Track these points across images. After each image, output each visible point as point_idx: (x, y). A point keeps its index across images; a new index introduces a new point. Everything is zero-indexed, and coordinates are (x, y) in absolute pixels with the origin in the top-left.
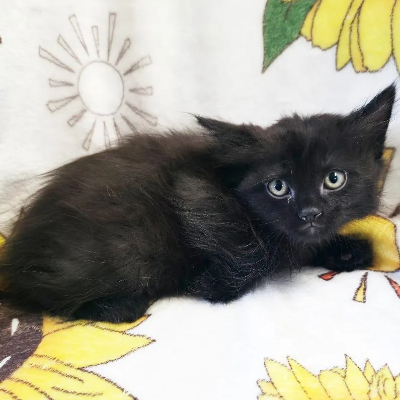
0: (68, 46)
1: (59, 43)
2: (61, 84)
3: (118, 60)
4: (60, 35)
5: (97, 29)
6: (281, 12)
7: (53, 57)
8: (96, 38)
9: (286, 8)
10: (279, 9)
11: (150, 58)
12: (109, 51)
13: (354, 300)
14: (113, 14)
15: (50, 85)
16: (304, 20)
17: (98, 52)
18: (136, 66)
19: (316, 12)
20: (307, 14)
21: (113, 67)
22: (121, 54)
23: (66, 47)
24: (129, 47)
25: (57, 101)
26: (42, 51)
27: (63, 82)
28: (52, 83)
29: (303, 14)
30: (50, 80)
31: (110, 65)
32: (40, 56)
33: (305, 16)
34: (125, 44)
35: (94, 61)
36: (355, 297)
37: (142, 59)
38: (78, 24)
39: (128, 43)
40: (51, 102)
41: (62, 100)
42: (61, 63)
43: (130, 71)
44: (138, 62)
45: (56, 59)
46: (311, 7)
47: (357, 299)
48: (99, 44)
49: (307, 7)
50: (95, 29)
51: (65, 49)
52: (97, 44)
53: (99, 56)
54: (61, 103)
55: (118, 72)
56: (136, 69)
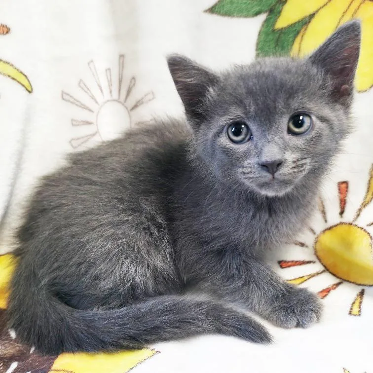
0: (88, 89)
1: (80, 87)
2: (82, 123)
3: (126, 98)
4: (81, 80)
5: (110, 72)
6: (273, 39)
7: (75, 100)
8: (109, 79)
9: (277, 35)
10: (271, 37)
11: (153, 93)
12: (120, 90)
13: (350, 314)
14: (122, 56)
15: (72, 124)
16: (292, 45)
17: (111, 92)
18: (140, 102)
19: (302, 36)
20: (294, 40)
21: (123, 104)
22: (129, 92)
23: (86, 89)
24: (134, 85)
25: (78, 139)
26: (64, 95)
27: (83, 122)
28: (74, 123)
29: (291, 39)
30: (72, 120)
31: (120, 102)
32: (63, 99)
33: (293, 41)
34: (131, 82)
35: (108, 101)
36: (351, 312)
37: (146, 95)
38: (95, 69)
39: (133, 81)
40: (73, 139)
41: (83, 138)
42: (82, 104)
43: (135, 106)
44: (142, 99)
45: (78, 101)
46: (298, 33)
47: (353, 313)
48: (111, 85)
49: (295, 33)
50: (108, 71)
51: (85, 91)
52: (110, 85)
53: (111, 95)
54: (82, 140)
55: (127, 108)
56: (140, 105)
